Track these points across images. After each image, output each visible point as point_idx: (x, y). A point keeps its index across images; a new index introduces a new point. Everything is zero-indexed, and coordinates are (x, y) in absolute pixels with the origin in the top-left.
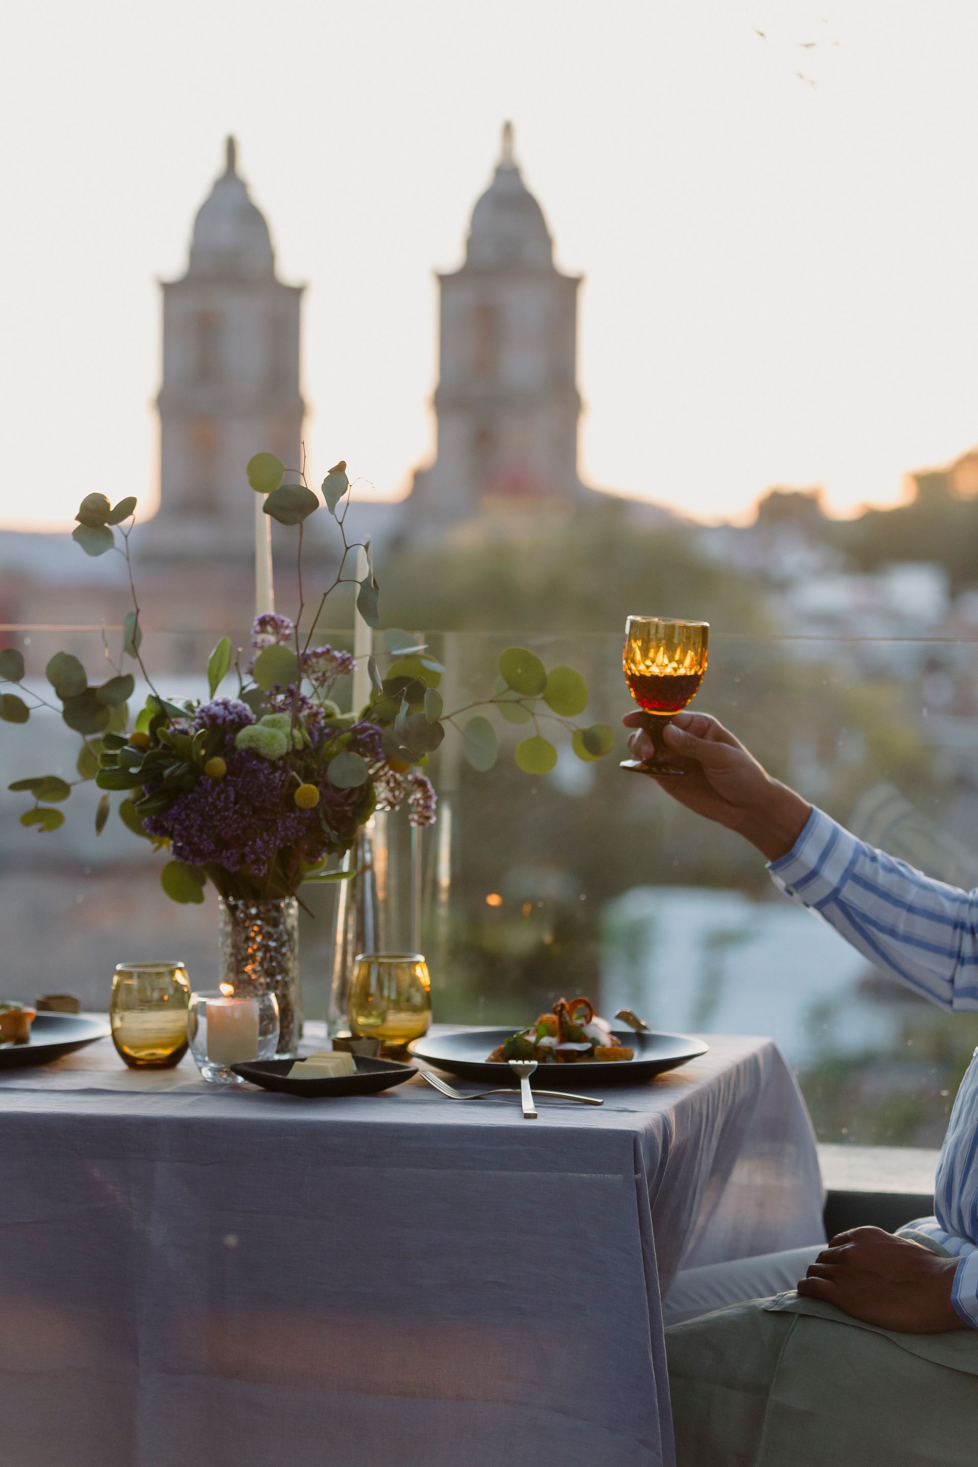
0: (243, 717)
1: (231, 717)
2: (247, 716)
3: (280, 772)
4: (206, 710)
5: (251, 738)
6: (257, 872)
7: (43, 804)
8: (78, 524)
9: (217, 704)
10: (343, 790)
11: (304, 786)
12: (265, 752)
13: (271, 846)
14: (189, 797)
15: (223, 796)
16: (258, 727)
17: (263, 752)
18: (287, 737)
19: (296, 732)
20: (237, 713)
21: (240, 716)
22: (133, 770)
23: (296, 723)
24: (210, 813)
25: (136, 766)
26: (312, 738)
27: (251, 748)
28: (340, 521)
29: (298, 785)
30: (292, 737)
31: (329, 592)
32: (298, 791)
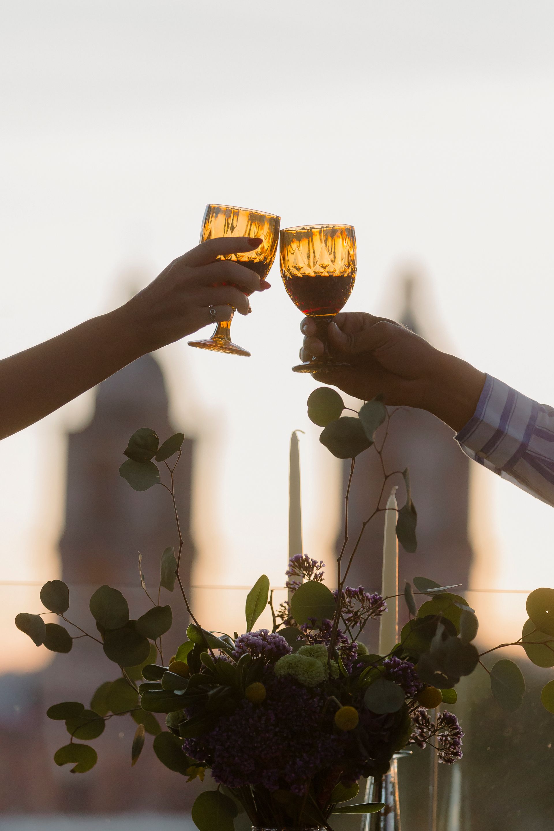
0: (281, 648)
1: (270, 647)
2: (284, 647)
3: (318, 698)
4: (246, 640)
5: (290, 665)
6: (297, 790)
7: (76, 741)
8: (127, 458)
9: (255, 635)
10: (381, 715)
11: (343, 708)
12: (303, 679)
13: (312, 765)
14: (231, 719)
15: (264, 719)
16: (297, 654)
17: (301, 678)
18: (324, 666)
19: (332, 662)
20: (275, 644)
21: (278, 647)
22: (178, 693)
23: (333, 655)
24: (251, 734)
25: (179, 689)
26: (348, 670)
27: (289, 675)
28: (379, 450)
29: (337, 708)
30: (330, 666)
31: (368, 521)
32: (338, 713)
